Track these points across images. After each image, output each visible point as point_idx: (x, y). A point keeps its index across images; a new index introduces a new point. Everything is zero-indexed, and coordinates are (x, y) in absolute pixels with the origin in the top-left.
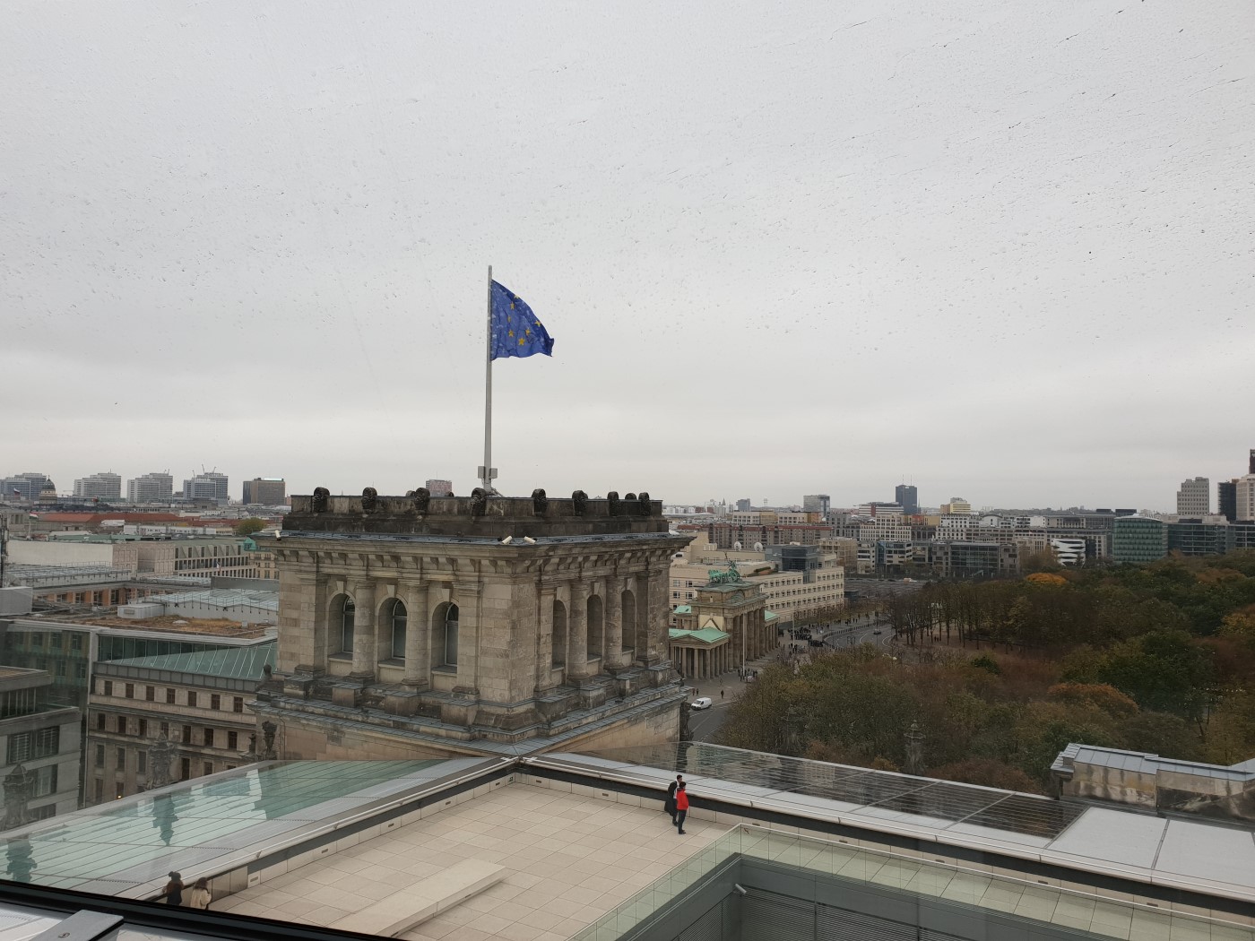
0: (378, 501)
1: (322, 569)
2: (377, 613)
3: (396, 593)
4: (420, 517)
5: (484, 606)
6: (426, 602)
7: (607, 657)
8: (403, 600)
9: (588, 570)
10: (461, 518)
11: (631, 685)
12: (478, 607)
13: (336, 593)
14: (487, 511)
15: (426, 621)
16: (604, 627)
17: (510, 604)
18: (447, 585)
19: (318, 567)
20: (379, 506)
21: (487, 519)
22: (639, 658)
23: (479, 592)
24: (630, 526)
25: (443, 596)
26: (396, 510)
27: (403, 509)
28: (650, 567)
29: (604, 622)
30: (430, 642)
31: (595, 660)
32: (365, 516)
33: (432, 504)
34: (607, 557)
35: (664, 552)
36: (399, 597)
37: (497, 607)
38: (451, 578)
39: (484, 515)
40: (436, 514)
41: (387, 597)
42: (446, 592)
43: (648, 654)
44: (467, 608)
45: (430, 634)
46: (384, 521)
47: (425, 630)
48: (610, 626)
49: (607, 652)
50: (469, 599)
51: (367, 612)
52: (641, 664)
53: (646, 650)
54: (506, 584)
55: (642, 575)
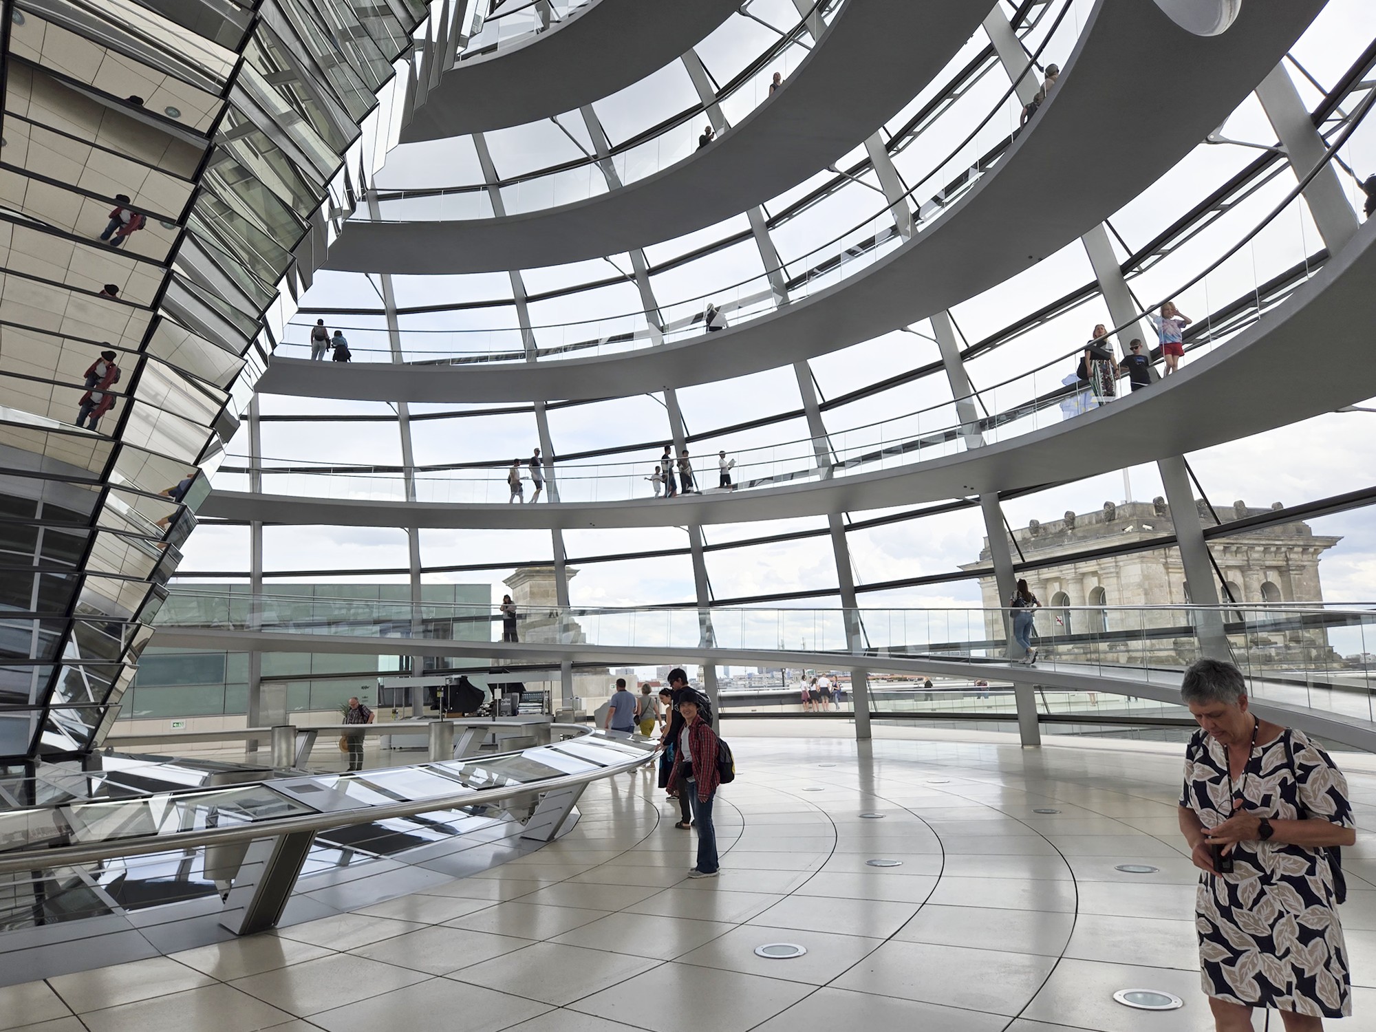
0: (1041, 528)
3: (1061, 588)
4: (1070, 531)
5: (1122, 583)
6: (1083, 590)
8: (1066, 592)
10: (1098, 525)
12: (1118, 584)
14: (1116, 517)
17: (1141, 577)
18: (1094, 573)
20: (1041, 531)
21: (1117, 521)
25: (1092, 583)
26: (1053, 531)
27: (1058, 529)
32: (1033, 539)
33: (1076, 522)
36: (1063, 591)
37: (1132, 581)
39: (1114, 519)
40: (1081, 527)
41: (1055, 592)
42: (1095, 579)
43: (1300, 636)
44: (1110, 586)
46: (1045, 539)
50: (1111, 579)
54: (1135, 563)
55: (1283, 569)
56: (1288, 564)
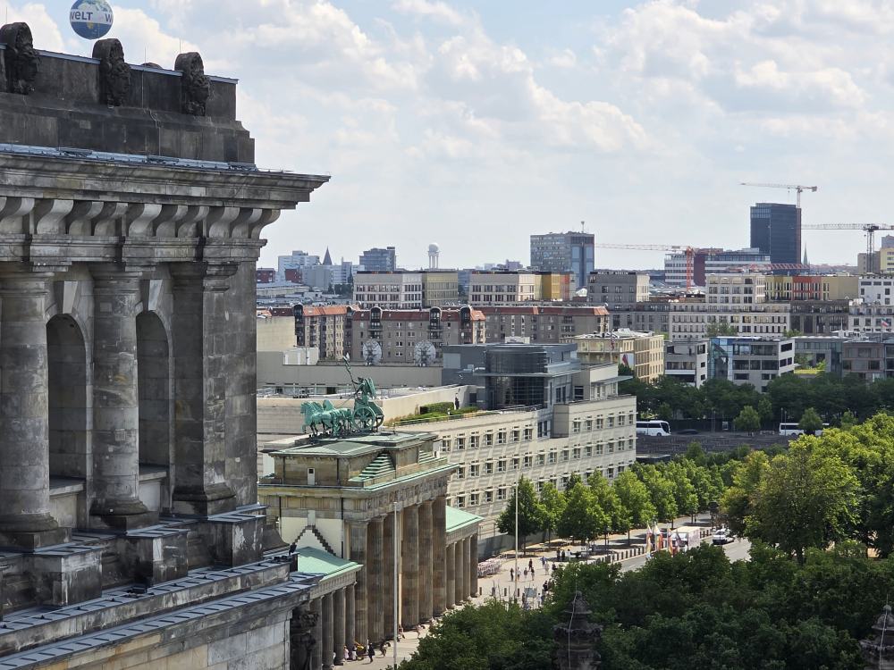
7: (101, 482)
9: (46, 241)
11: (167, 554)
16: (89, 404)
22: (181, 493)
24: (154, 136)
28: (207, 251)
29: (89, 388)
31: (68, 489)
34: (96, 208)
35: (246, 212)
43: (206, 481)
48: (107, 401)
49: (98, 471)
52: (187, 508)
53: (200, 473)
55: (188, 272)
56: (200, 257)
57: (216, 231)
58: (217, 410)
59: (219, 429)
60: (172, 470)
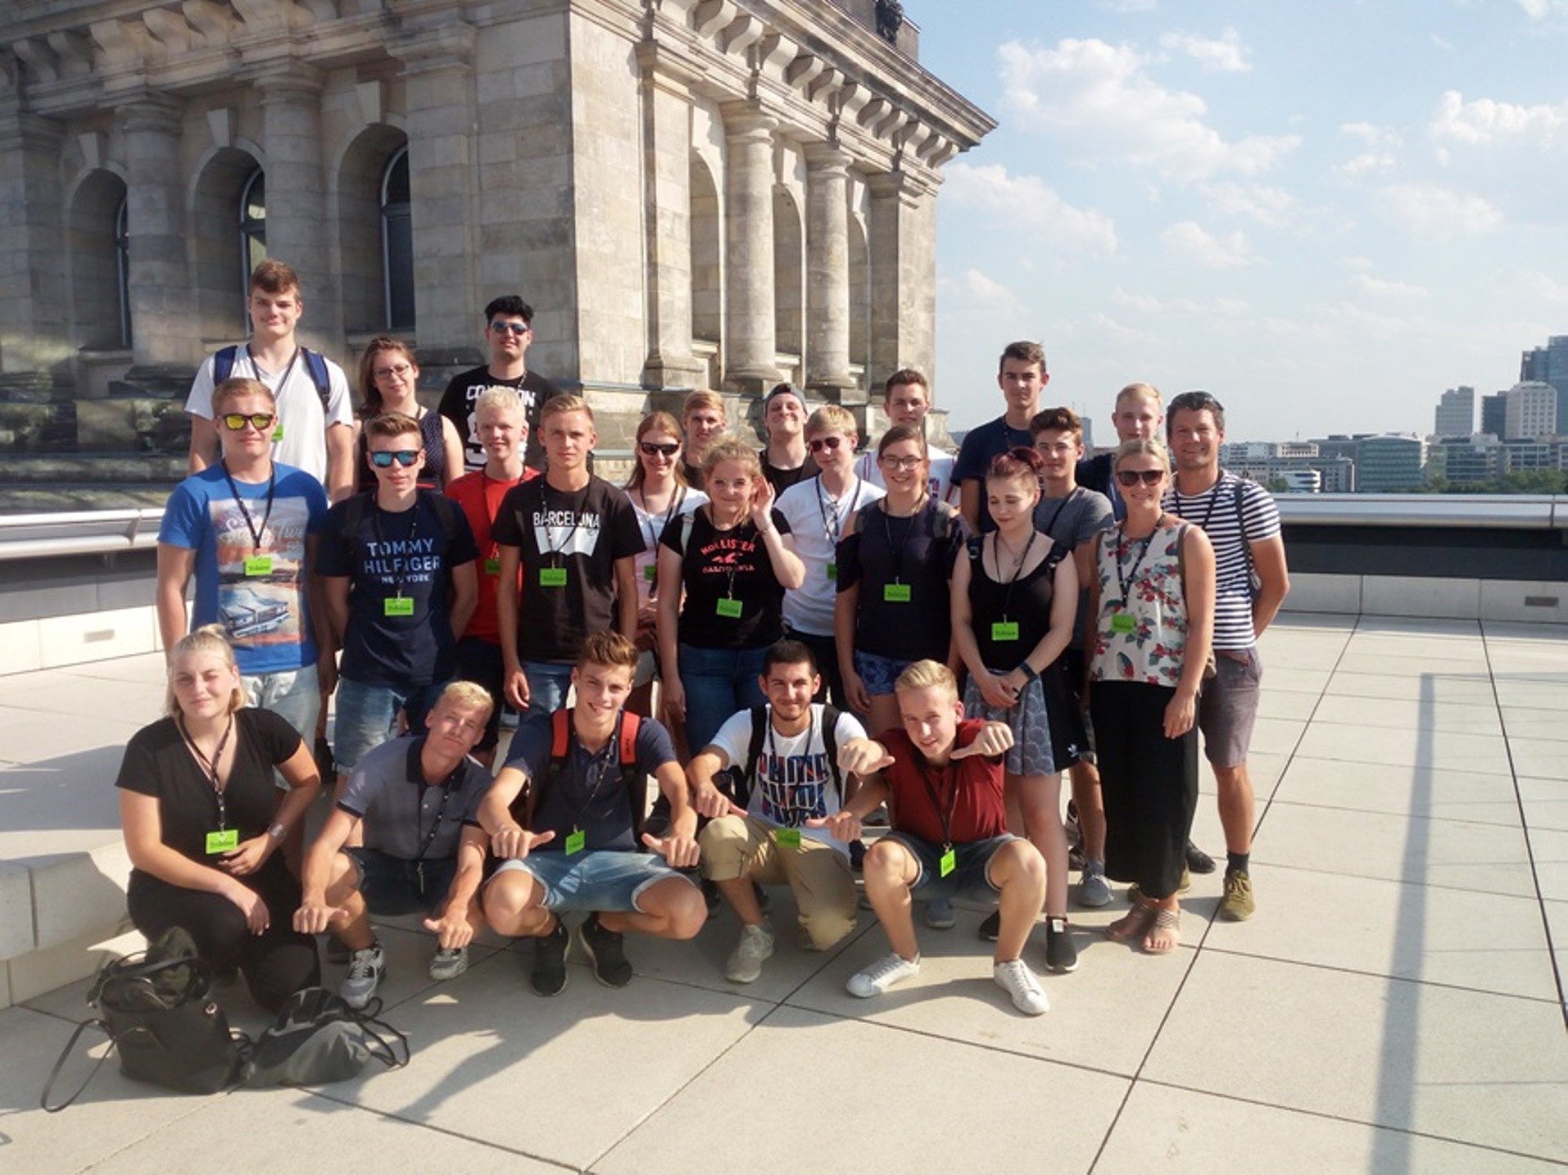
1: (36, 104)
2: (191, 202)
7: (815, 359)
9: (771, 86)
13: (83, 174)
15: (323, 193)
16: (804, 283)
19: (23, 96)
23: (466, 58)
28: (903, 165)
29: (804, 268)
30: (336, 254)
35: (934, 136)
38: (379, 33)
45: (335, 232)
47: (321, 221)
49: (812, 349)
51: (159, 195)
57: (910, 149)
58: (909, 316)
59: (909, 333)
60: (870, 367)
